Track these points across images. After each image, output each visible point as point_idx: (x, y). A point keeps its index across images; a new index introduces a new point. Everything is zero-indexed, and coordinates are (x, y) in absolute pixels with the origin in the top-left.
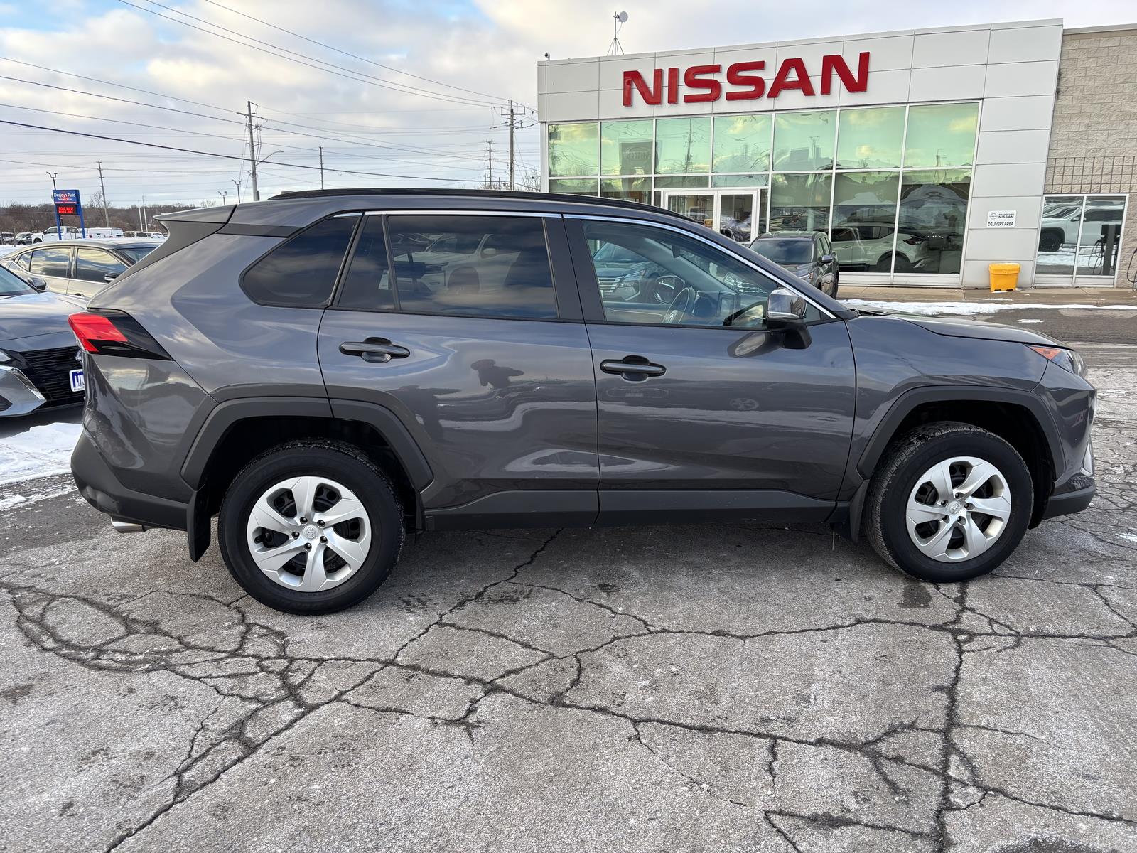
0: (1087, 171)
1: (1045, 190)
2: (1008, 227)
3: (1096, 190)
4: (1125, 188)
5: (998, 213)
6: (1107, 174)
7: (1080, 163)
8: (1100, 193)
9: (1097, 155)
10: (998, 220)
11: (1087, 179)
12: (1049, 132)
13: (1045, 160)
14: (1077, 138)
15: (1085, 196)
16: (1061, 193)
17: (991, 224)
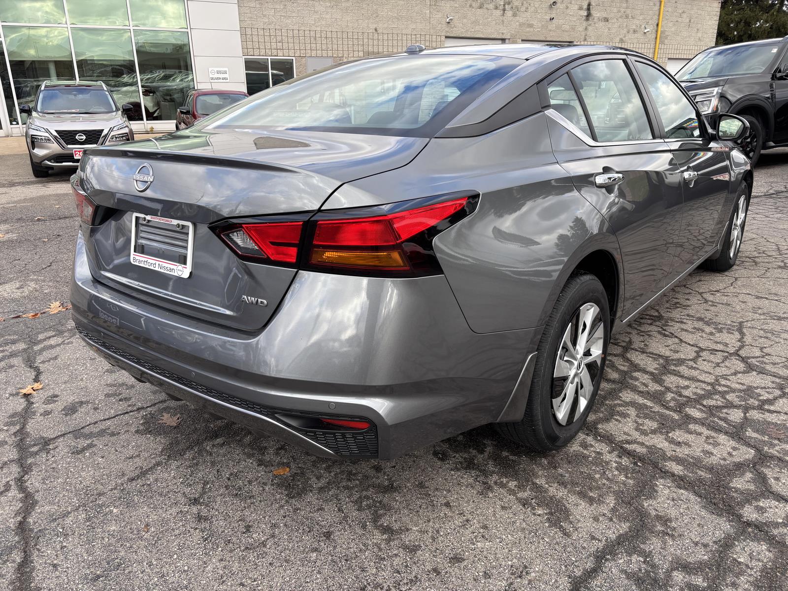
0: (267, 39)
1: (243, 53)
2: (224, 81)
3: (275, 54)
4: (291, 53)
5: (216, 69)
6: (279, 42)
7: (261, 32)
8: (277, 56)
9: (269, 27)
10: (216, 76)
11: (268, 45)
12: (237, 5)
13: (239, 29)
14: (256, 13)
15: (269, 58)
16: (254, 56)
17: (212, 79)
